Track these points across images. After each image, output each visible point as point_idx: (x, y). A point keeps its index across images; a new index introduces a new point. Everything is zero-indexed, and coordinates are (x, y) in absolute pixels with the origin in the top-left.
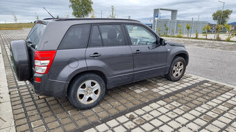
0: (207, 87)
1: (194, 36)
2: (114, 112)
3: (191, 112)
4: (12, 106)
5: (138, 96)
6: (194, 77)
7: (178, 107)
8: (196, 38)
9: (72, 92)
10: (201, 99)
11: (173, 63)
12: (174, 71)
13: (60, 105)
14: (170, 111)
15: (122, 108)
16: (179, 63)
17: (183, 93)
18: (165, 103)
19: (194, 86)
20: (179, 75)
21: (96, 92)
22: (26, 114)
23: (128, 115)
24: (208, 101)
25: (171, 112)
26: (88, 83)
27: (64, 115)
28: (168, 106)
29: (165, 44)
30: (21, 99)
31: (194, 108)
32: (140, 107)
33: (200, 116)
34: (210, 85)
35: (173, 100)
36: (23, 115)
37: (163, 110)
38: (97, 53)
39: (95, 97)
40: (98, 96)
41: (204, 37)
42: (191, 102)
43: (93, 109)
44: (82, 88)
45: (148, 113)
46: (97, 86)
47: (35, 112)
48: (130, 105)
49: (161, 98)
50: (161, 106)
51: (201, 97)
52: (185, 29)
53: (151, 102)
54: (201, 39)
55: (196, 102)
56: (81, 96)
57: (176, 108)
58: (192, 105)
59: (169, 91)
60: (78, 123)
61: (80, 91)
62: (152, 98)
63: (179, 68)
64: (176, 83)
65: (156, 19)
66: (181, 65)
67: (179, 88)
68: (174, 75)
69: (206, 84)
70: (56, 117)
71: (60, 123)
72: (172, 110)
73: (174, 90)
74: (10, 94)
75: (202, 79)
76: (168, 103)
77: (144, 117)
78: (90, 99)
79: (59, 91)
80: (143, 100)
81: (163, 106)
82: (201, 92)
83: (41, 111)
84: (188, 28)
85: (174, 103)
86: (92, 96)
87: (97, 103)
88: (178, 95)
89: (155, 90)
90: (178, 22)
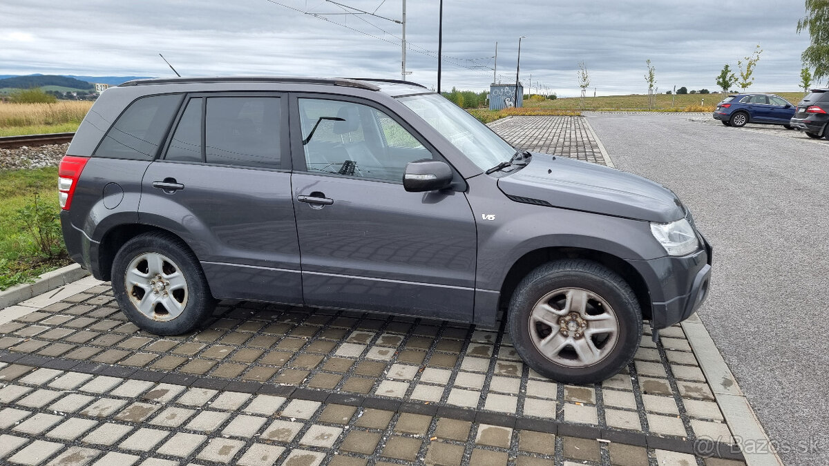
38: (173, 181)
46: (179, 279)
61: (133, 276)
64: (541, 387)
86: (166, 300)
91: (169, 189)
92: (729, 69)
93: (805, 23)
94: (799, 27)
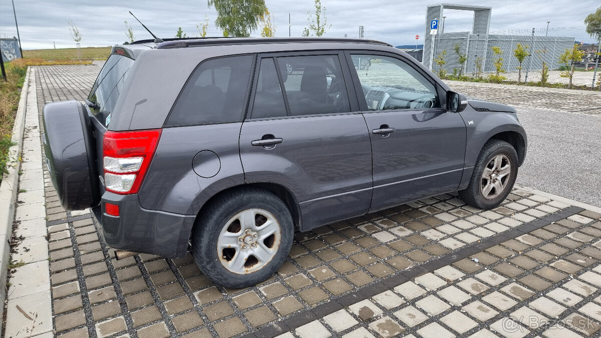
0: (580, 228)
1: (535, 76)
2: (316, 297)
3: (536, 304)
4: (51, 273)
5: (384, 252)
6: (540, 196)
7: (498, 288)
8: (543, 83)
9: (205, 241)
10: (563, 264)
11: (483, 158)
12: (485, 182)
13: (175, 272)
14: (474, 298)
15: (339, 287)
16: (498, 159)
17: (511, 244)
18: (459, 275)
19: (541, 223)
20: (499, 191)
21: (269, 242)
22: (85, 297)
23: (356, 308)
24: (585, 269)
25: (477, 303)
26: (247, 217)
27: (183, 303)
28: (467, 284)
29: (461, 108)
30: (76, 255)
31: (544, 293)
32: (389, 284)
33: (563, 316)
34: (586, 221)
35: (483, 267)
36: (77, 301)
37: (455, 296)
38: (271, 136)
39: (266, 256)
40: (273, 251)
41: (566, 81)
42: (533, 271)
43: (261, 289)
44: (230, 230)
45: (413, 302)
46: (272, 226)
47: (109, 293)
48: (362, 279)
49: (449, 258)
50: (450, 283)
51: (563, 257)
52: (512, 59)
53: (419, 271)
54: (556, 86)
55: (548, 273)
56: (229, 253)
57: (491, 289)
58: (538, 283)
59: (469, 239)
60: (218, 327)
61: (226, 239)
62: (421, 257)
63: (497, 172)
64: (490, 214)
65: (433, 32)
66: (504, 163)
67: (500, 229)
68: (485, 191)
69: (576, 218)
70: (161, 309)
71: (171, 327)
72: (479, 297)
73: (485, 234)
74: (48, 238)
75: (562, 202)
76: (469, 275)
77: (401, 315)
78: (252, 260)
79: (169, 237)
80: (398, 262)
81: (455, 283)
82: (563, 241)
83: (124, 289)
84: (521, 57)
85: (486, 275)
86: (257, 251)
87: (272, 272)
88: (497, 250)
89: (430, 234)
90: (494, 40)
91: (268, 145)
92: (182, 30)
93: (212, 2)
94: (209, 4)
